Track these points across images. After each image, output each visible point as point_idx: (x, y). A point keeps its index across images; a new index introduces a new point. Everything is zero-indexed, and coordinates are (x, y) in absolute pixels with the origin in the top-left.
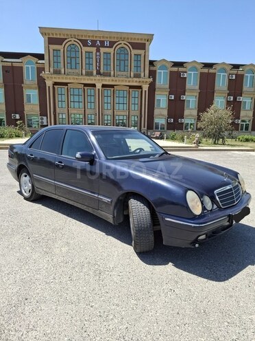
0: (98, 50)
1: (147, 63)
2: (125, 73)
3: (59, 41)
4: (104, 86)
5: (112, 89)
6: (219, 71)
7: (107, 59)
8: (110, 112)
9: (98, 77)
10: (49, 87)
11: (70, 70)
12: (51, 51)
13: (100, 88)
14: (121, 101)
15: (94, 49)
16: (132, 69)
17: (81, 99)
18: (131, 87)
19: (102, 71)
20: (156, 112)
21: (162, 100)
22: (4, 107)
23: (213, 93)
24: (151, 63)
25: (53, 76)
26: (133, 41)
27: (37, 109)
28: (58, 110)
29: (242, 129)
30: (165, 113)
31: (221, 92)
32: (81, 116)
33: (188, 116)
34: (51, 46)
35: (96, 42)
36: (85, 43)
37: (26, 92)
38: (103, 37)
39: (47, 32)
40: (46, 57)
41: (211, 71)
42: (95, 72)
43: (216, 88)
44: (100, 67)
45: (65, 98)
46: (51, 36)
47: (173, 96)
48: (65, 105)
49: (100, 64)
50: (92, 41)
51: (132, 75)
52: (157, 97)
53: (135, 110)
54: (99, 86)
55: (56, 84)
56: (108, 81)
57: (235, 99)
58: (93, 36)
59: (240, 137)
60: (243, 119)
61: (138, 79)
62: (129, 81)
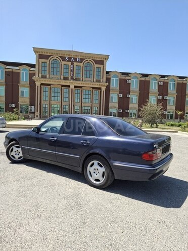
0: (72, 64)
1: (105, 73)
2: (90, 79)
3: (46, 57)
4: (75, 87)
5: (81, 89)
6: (152, 79)
7: (78, 70)
8: (79, 104)
9: (72, 81)
10: (38, 87)
11: (53, 76)
12: (40, 63)
13: (73, 88)
14: (87, 97)
15: (69, 63)
16: (95, 77)
17: (59, 95)
18: (94, 88)
19: (74, 77)
20: (111, 105)
21: (114, 97)
22: (4, 99)
23: (149, 93)
24: (108, 72)
25: (41, 79)
26: (96, 59)
27: (28, 100)
28: (43, 102)
29: (168, 118)
30: (117, 105)
31: (154, 93)
32: (59, 106)
33: (131, 108)
34: (40, 60)
35: (71, 58)
36: (64, 59)
37: (21, 89)
38: (76, 56)
39: (38, 51)
40: (37, 67)
41: (147, 79)
42: (70, 78)
43: (150, 90)
44: (73, 75)
45: (48, 94)
46: (41, 53)
47: (122, 95)
48: (47, 98)
49: (73, 73)
50: (68, 58)
51: (95, 81)
52: (111, 95)
53: (96, 103)
54: (72, 87)
55: (42, 84)
56: (78, 84)
57: (163, 98)
58: (69, 55)
59: (168, 123)
60: (169, 111)
61: (98, 83)
62: (93, 85)
